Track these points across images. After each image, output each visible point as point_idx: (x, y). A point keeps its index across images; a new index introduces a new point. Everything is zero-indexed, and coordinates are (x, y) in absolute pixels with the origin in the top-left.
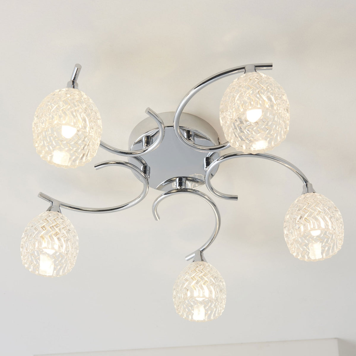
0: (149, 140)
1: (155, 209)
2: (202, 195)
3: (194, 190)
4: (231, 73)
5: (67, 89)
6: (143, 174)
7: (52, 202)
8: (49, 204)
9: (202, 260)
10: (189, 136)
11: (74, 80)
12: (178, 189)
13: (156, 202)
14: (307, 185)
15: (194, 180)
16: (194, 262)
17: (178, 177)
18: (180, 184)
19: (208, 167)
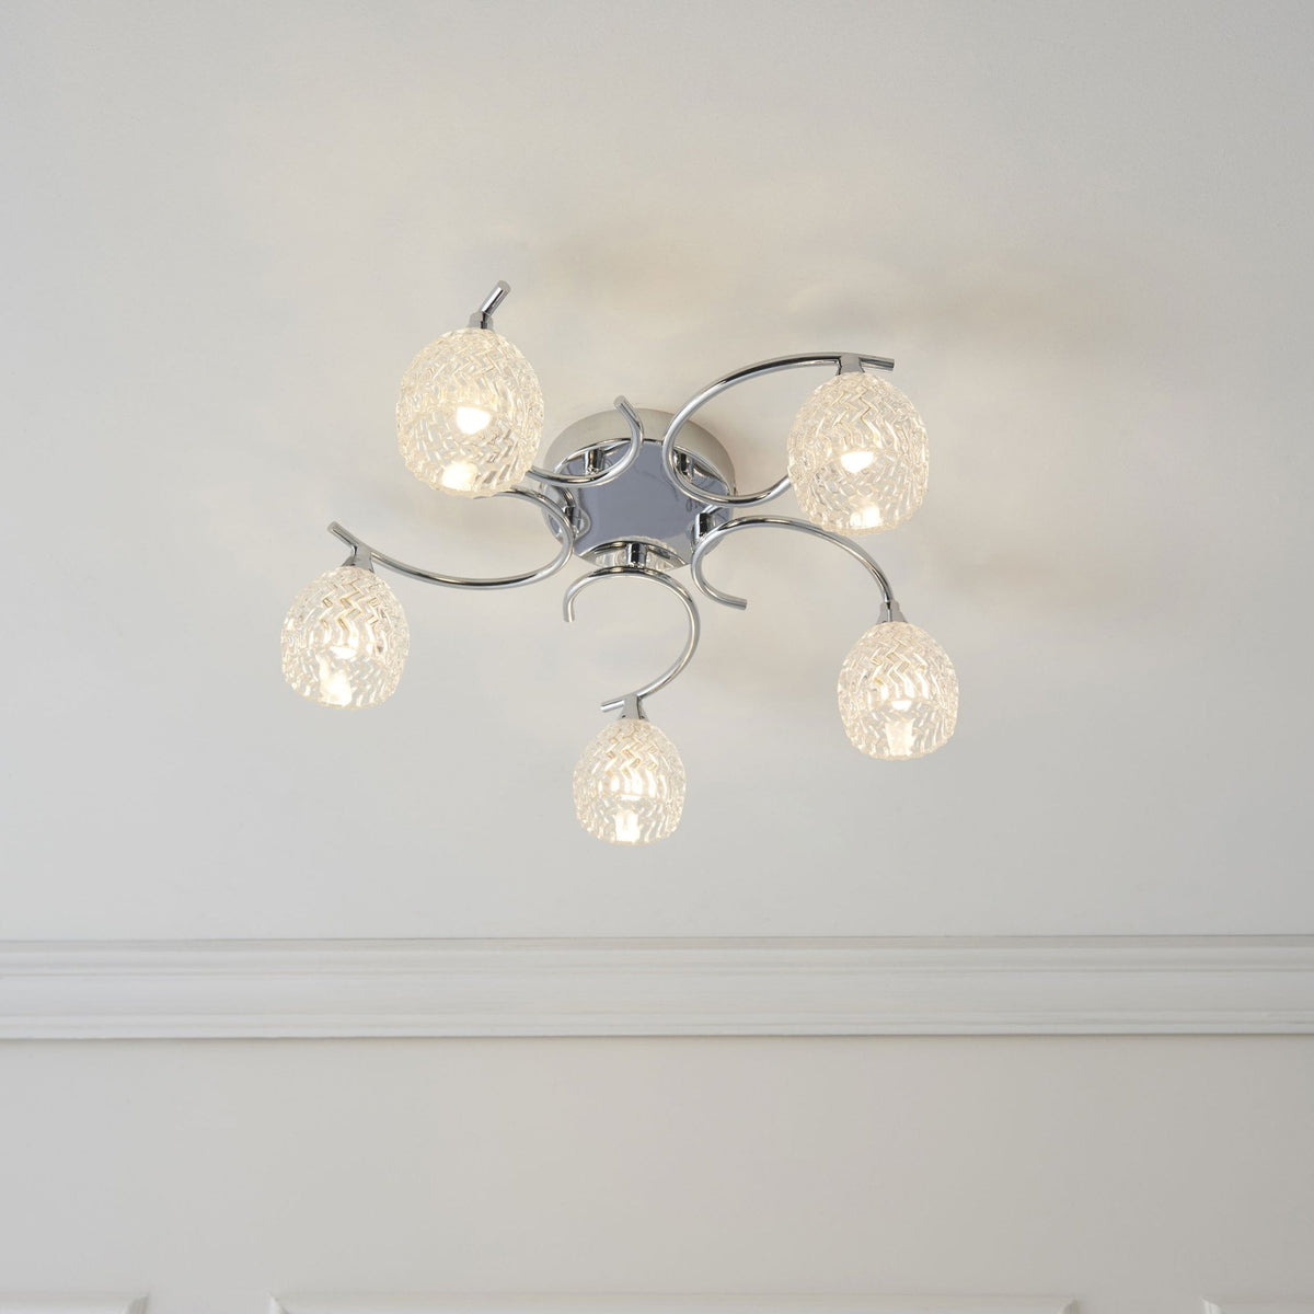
0: (598, 458)
1: (568, 600)
2: (675, 586)
3: (660, 573)
4: (807, 363)
5: (467, 329)
6: (567, 522)
7: (356, 548)
8: (348, 551)
9: (641, 717)
10: (683, 466)
11: (487, 311)
12: (629, 567)
13: (575, 588)
14: (889, 604)
15: (661, 553)
16: (624, 720)
17: (631, 542)
18: (635, 558)
19: (706, 535)
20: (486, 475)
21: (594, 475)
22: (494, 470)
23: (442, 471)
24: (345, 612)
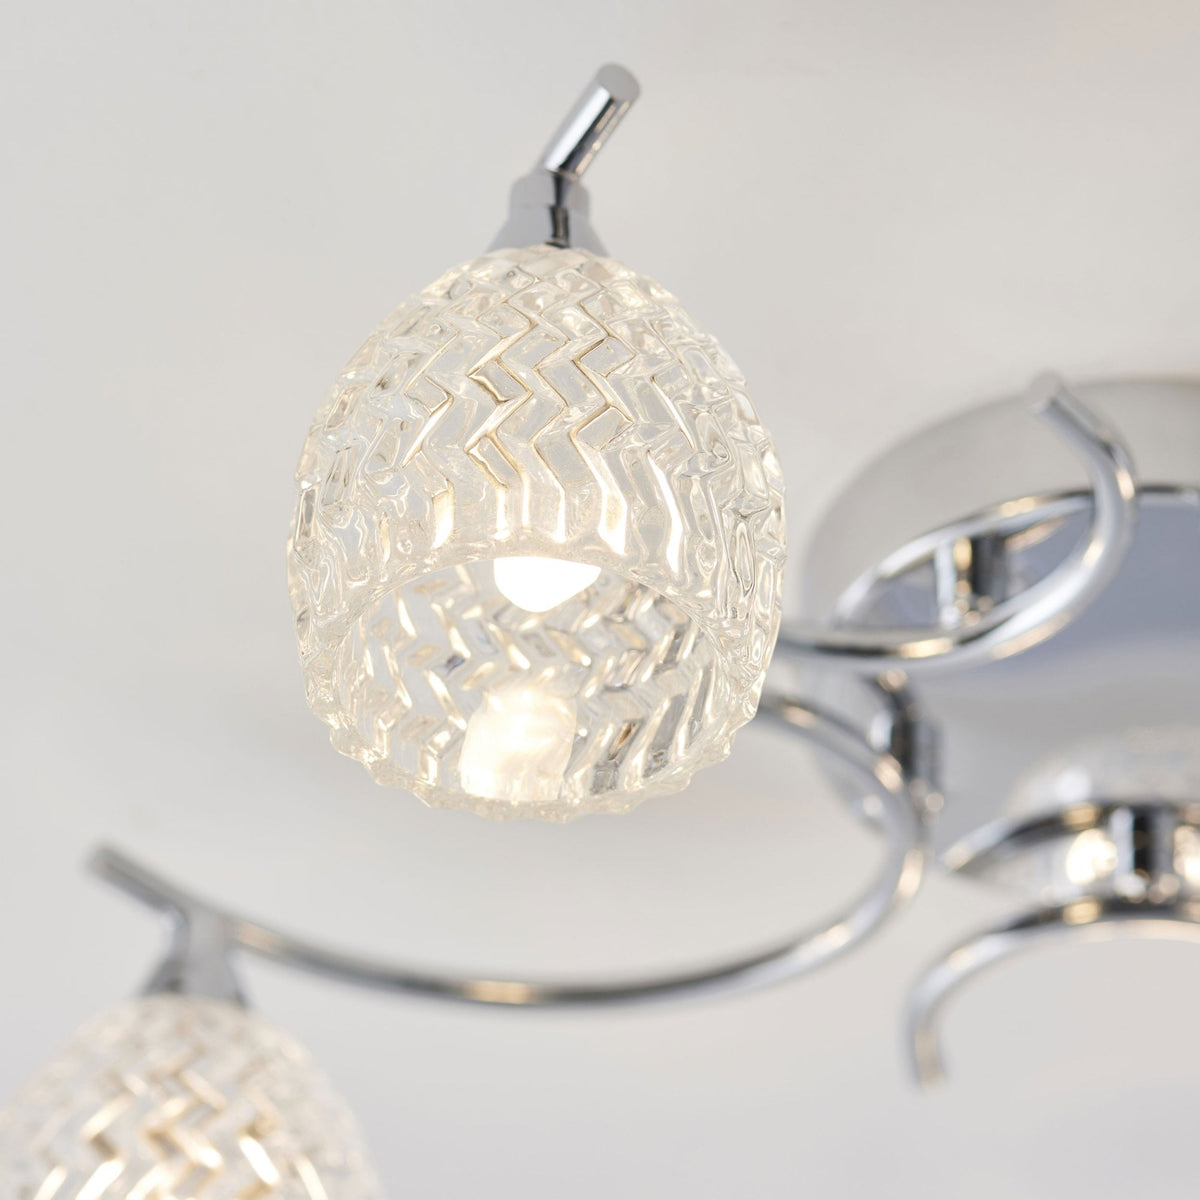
6: (894, 777)
11: (566, 169)
12: (1125, 896)
20: (607, 736)
21: (974, 623)
22: (631, 715)
23: (459, 737)
24: (175, 1107)
